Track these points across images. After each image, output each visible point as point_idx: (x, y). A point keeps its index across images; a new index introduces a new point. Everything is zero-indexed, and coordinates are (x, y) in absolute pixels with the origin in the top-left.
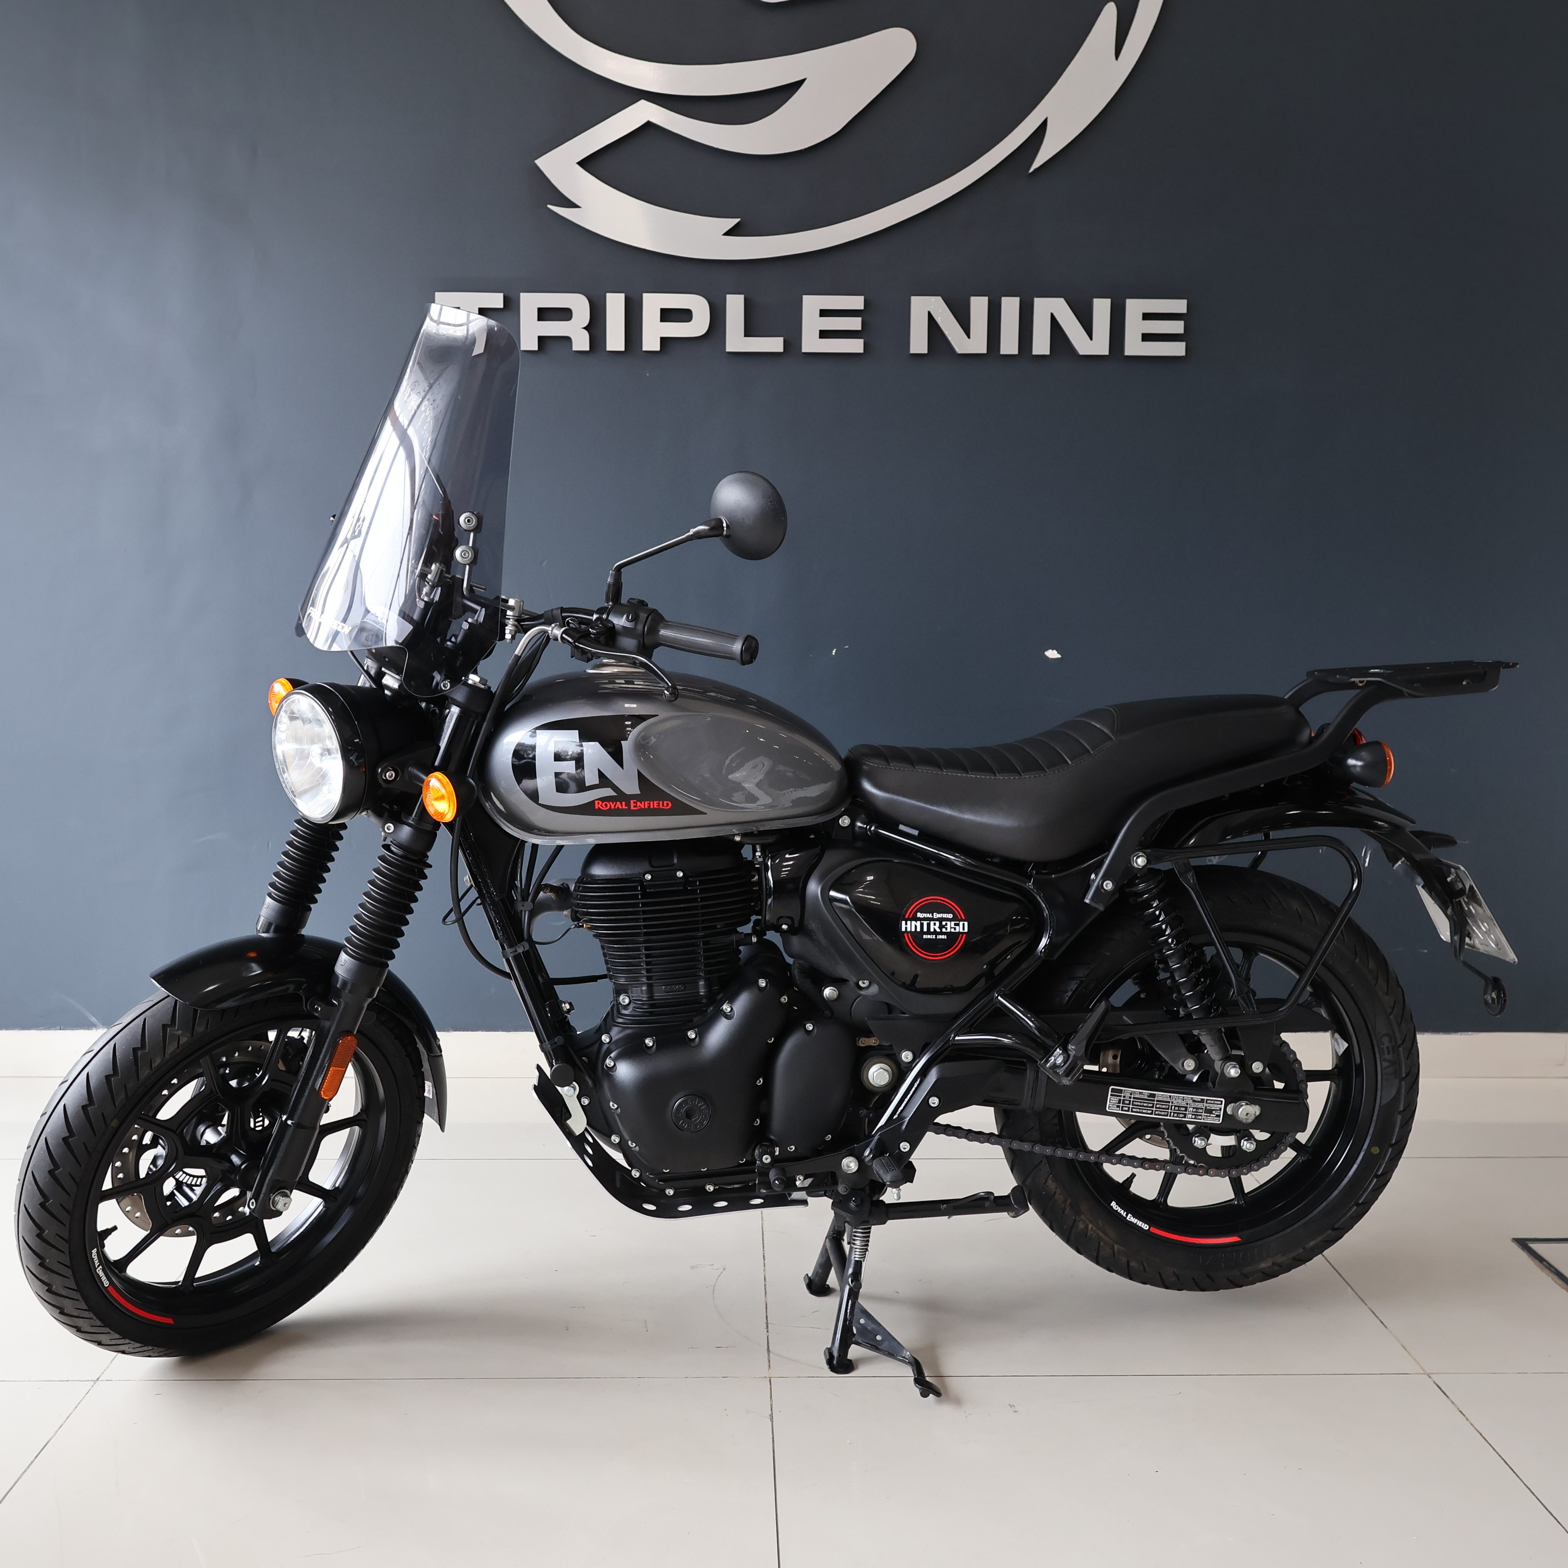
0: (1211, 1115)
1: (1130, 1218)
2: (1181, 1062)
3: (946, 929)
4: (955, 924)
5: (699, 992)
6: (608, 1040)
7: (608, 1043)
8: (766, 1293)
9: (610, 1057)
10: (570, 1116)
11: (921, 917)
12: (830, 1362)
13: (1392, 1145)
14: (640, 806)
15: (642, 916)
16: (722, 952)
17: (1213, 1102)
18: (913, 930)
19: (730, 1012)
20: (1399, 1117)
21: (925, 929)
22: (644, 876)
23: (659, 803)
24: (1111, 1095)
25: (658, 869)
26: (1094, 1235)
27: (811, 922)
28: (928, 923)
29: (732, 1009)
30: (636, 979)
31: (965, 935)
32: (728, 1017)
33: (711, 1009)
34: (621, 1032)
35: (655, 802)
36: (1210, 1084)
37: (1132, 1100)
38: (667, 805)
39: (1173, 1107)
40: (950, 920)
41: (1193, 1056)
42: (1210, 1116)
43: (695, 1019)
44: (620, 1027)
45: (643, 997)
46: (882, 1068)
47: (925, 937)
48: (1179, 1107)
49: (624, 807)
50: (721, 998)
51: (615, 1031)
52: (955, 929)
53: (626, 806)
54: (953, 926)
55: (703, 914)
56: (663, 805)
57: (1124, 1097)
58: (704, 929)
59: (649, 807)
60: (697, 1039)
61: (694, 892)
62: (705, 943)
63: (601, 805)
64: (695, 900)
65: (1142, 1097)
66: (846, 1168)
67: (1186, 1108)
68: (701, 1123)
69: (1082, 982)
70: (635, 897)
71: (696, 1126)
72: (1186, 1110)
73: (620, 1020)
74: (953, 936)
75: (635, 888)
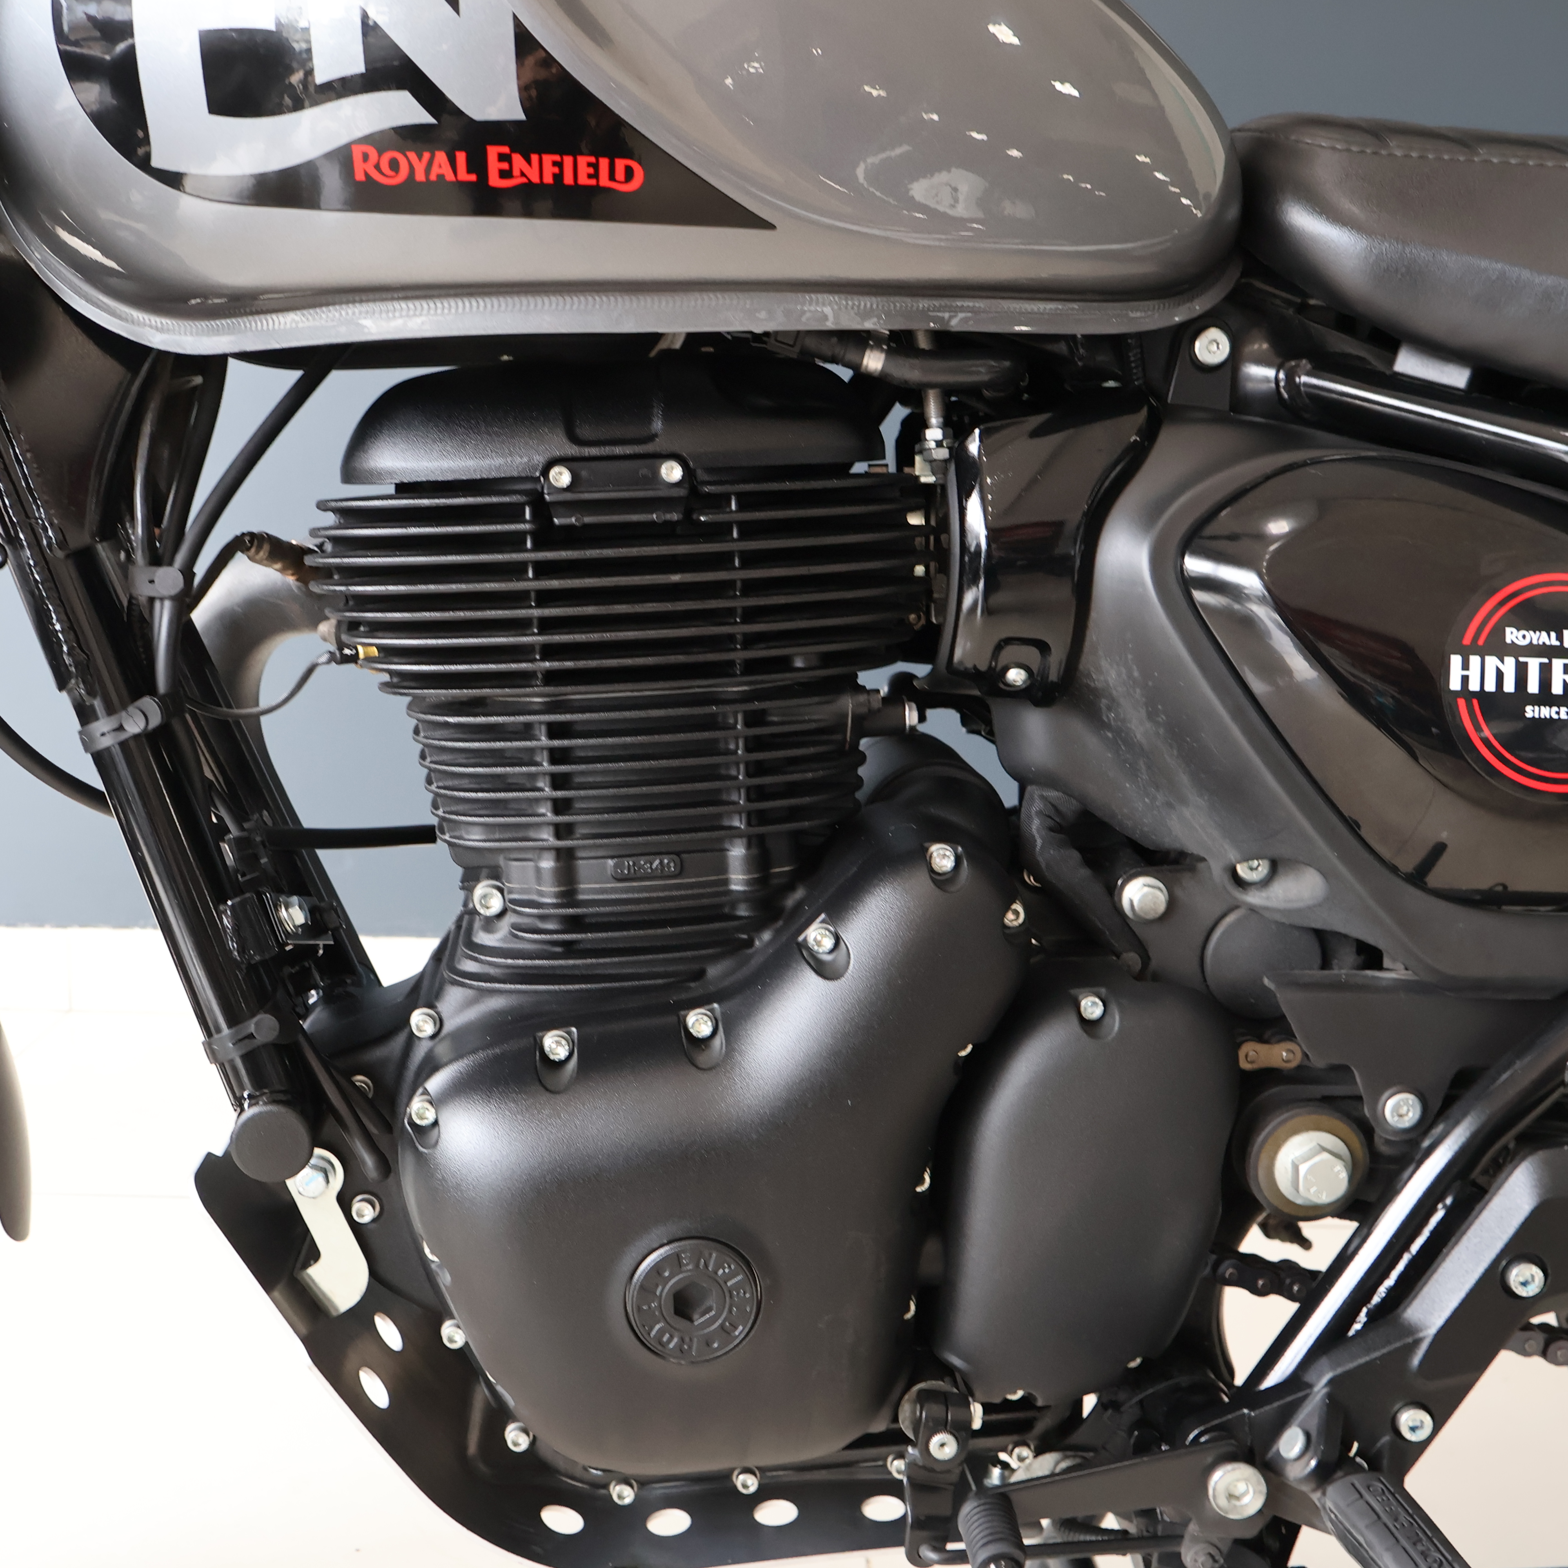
5: (726, 882)
6: (429, 1029)
7: (433, 1037)
9: (426, 1092)
10: (314, 1255)
14: (523, 174)
15: (536, 613)
16: (812, 750)
18: (1490, 686)
19: (831, 951)
21: (1533, 687)
22: (545, 472)
23: (595, 166)
25: (594, 451)
27: (1104, 664)
28: (1541, 664)
29: (838, 939)
30: (519, 832)
32: (824, 970)
33: (767, 936)
34: (469, 1003)
35: (583, 161)
43: (713, 971)
44: (470, 987)
45: (541, 894)
46: (1324, 1149)
47: (1530, 712)
50: (799, 905)
51: (456, 998)
53: (469, 171)
55: (750, 615)
56: (612, 177)
58: (751, 667)
59: (558, 177)
60: (718, 1042)
61: (719, 531)
62: (754, 719)
63: (377, 167)
64: (722, 562)
66: (1221, 1502)
68: (725, 1331)
70: (514, 541)
71: (708, 1344)
73: (470, 966)
75: (513, 513)
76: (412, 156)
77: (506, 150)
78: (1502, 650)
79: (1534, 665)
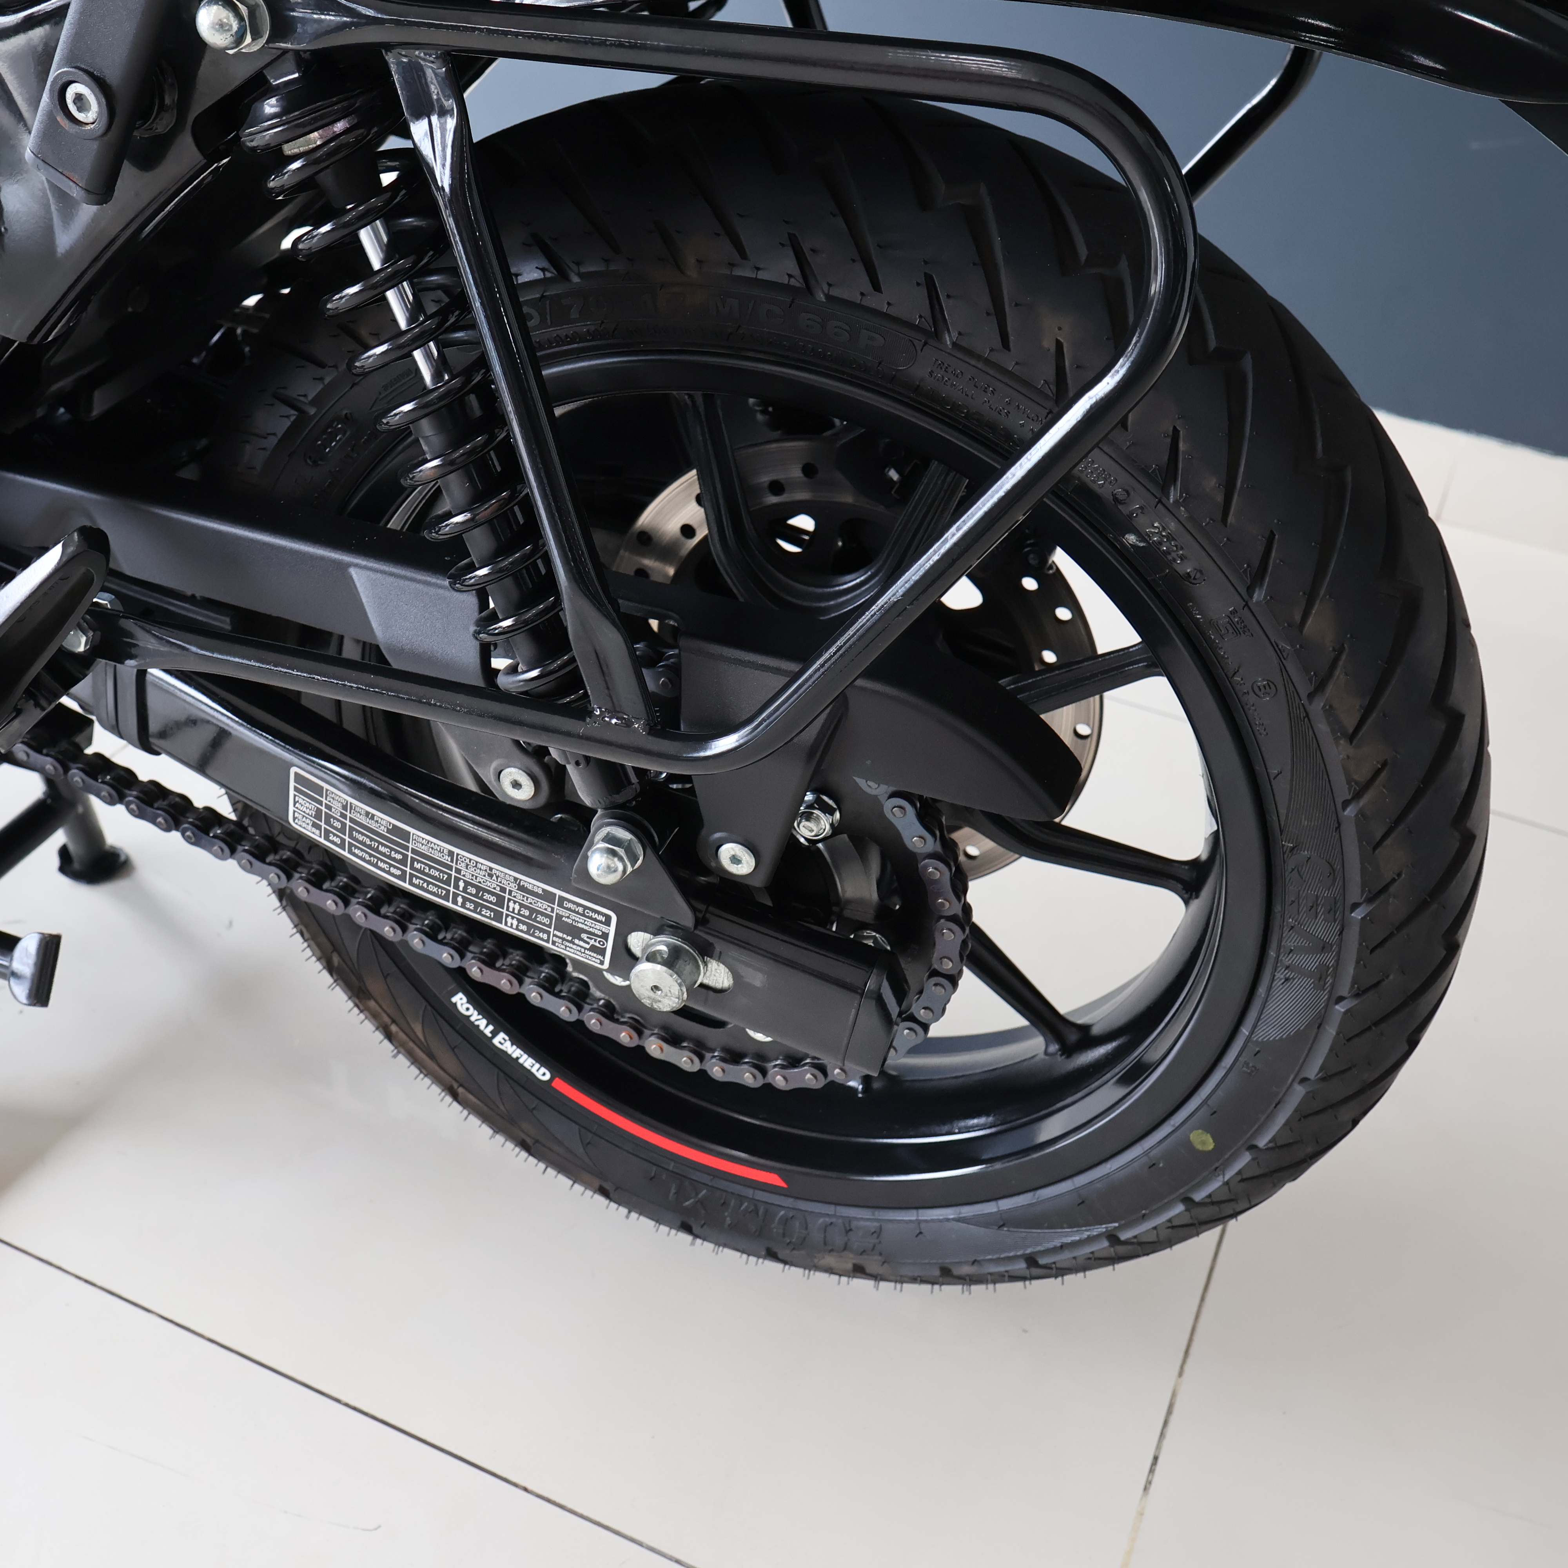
0: (576, 941)
2: (494, 765)
17: (581, 910)
24: (296, 790)
37: (347, 823)
39: (461, 882)
41: (527, 762)
42: (571, 942)
48: (479, 887)
57: (328, 807)
65: (373, 825)
67: (500, 901)
72: (502, 904)
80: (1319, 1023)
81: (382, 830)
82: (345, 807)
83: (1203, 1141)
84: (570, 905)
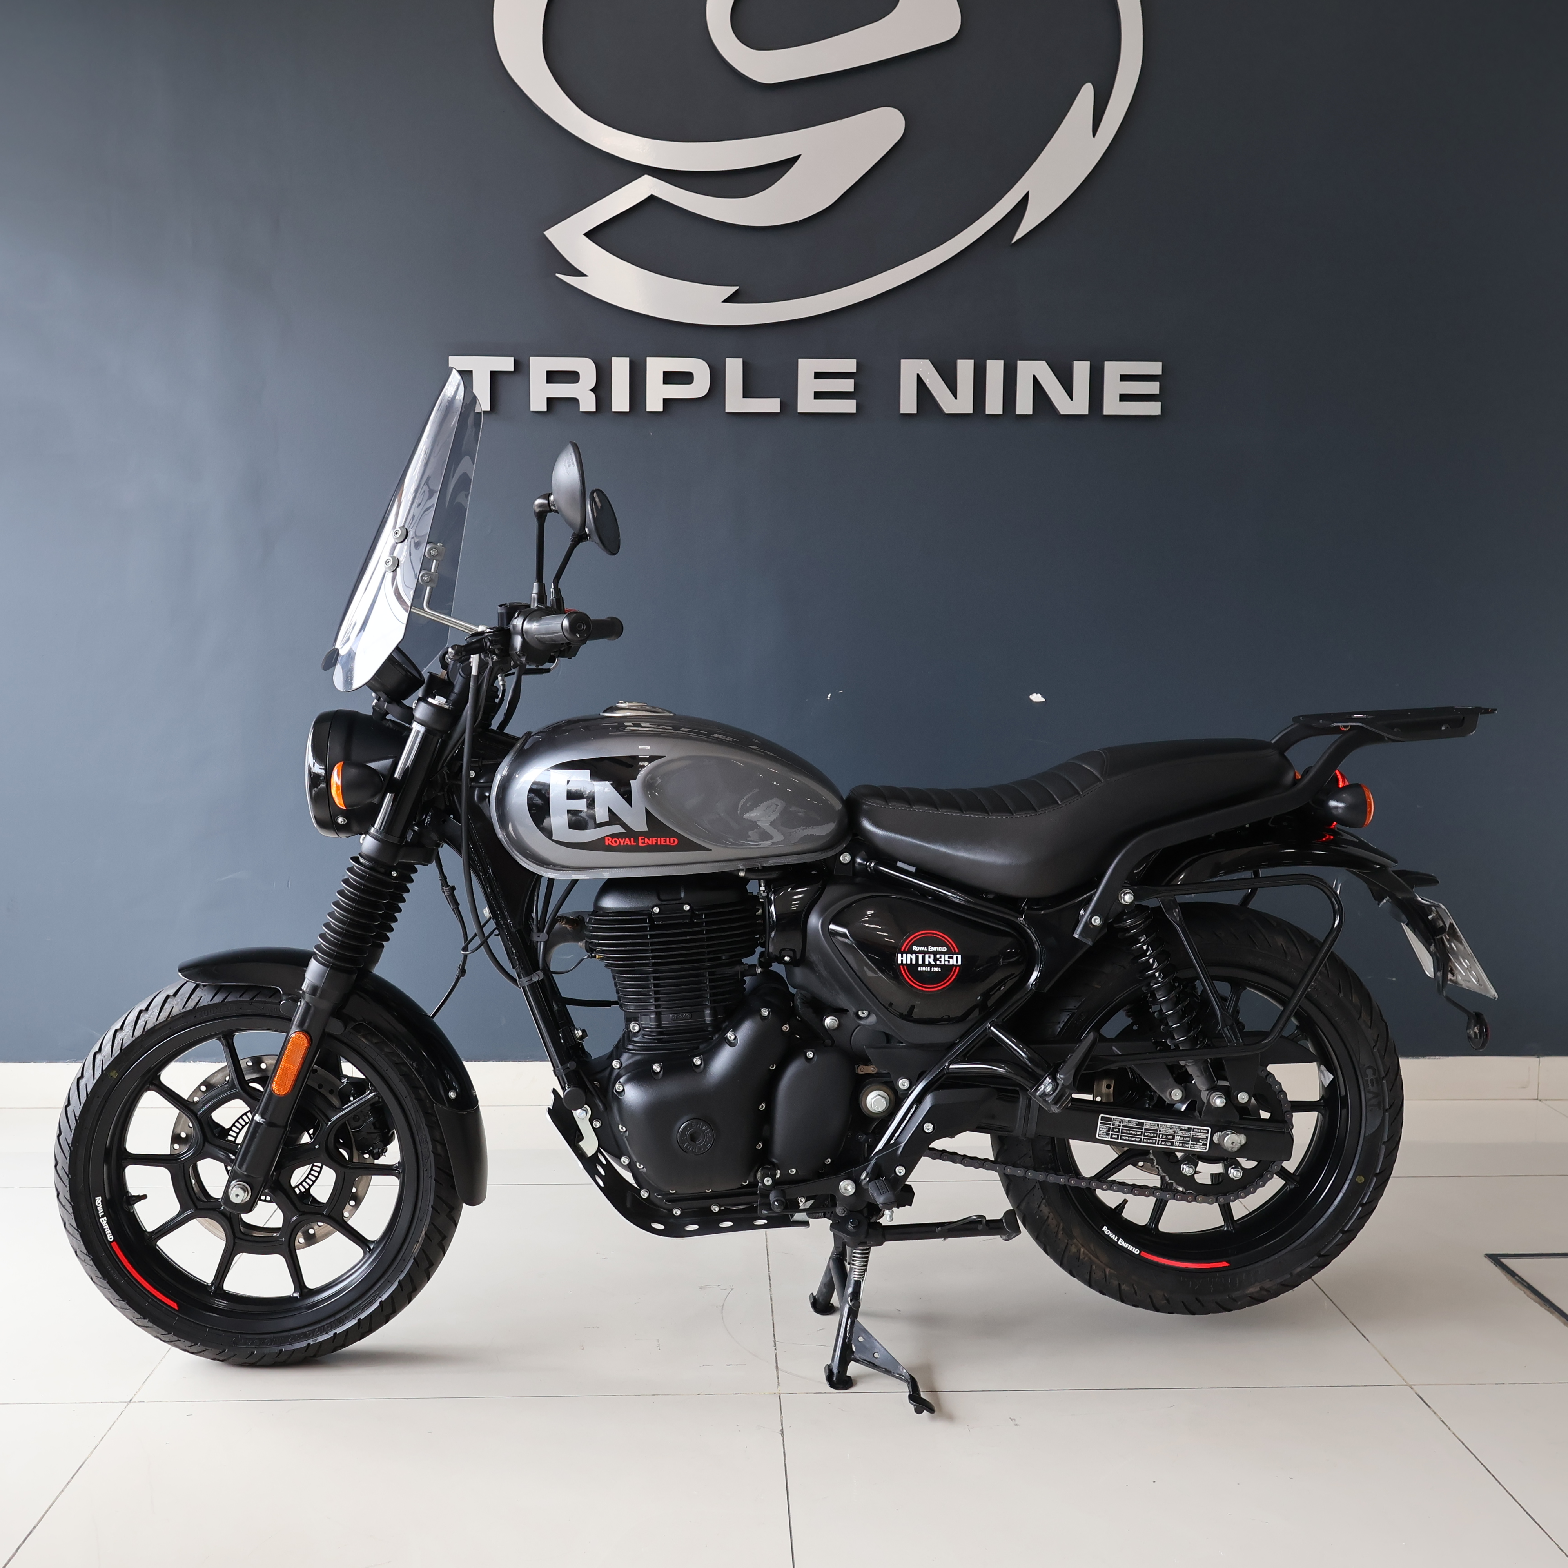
0: (1198, 1144)
1: (1122, 1243)
2: (1169, 1091)
3: (941, 962)
4: (949, 957)
5: (705, 1021)
6: (618, 1066)
7: (619, 1069)
8: (772, 1312)
9: (620, 1082)
10: (582, 1138)
11: (917, 950)
12: (829, 1378)
13: (1376, 1175)
15: (651, 947)
16: (728, 982)
17: (1199, 1131)
18: (909, 962)
19: (734, 1040)
20: (1383, 1147)
21: (920, 962)
22: (652, 909)
23: (666, 840)
24: (1101, 1123)
25: (665, 903)
26: (1086, 1259)
27: (812, 955)
29: (736, 1037)
30: (644, 1007)
31: (958, 968)
32: (732, 1045)
33: (717, 1036)
34: (630, 1058)
36: (1197, 1113)
37: (1121, 1128)
38: (673, 842)
39: (1161, 1136)
40: (944, 953)
41: (1180, 1086)
42: (1196, 1144)
43: (701, 1047)
44: (631, 1053)
45: (651, 1025)
46: (879, 1095)
47: (920, 969)
48: (1166, 1135)
49: (633, 843)
50: (727, 1026)
51: (625, 1056)
52: (949, 962)
53: (634, 842)
54: (947, 959)
55: (709, 946)
57: (1113, 1125)
58: (710, 960)
59: (656, 843)
60: (702, 1065)
61: (699, 924)
62: (711, 974)
63: (611, 842)
64: (701, 932)
65: (1130, 1125)
66: (843, 1191)
67: (1174, 1136)
68: (705, 1146)
69: (1073, 1014)
70: (644, 929)
71: (700, 1149)
72: (1173, 1139)
73: (630, 1047)
74: (947, 969)
75: (644, 921)
76: (620, 839)
77: (643, 837)
78: (912, 952)
79: (920, 956)
80: (1383, 1121)
81: (1134, 1125)
82: (1120, 1122)
83: (1361, 1179)
84: (1196, 1130)
